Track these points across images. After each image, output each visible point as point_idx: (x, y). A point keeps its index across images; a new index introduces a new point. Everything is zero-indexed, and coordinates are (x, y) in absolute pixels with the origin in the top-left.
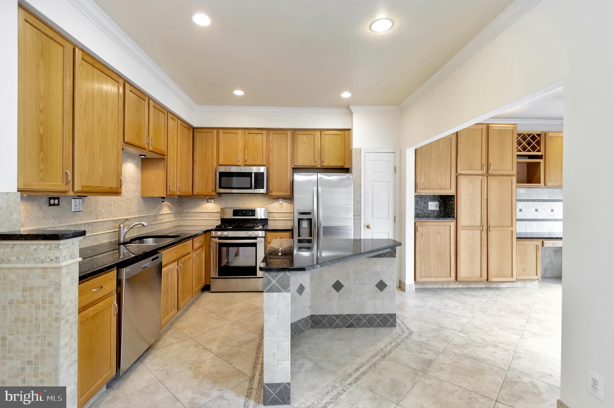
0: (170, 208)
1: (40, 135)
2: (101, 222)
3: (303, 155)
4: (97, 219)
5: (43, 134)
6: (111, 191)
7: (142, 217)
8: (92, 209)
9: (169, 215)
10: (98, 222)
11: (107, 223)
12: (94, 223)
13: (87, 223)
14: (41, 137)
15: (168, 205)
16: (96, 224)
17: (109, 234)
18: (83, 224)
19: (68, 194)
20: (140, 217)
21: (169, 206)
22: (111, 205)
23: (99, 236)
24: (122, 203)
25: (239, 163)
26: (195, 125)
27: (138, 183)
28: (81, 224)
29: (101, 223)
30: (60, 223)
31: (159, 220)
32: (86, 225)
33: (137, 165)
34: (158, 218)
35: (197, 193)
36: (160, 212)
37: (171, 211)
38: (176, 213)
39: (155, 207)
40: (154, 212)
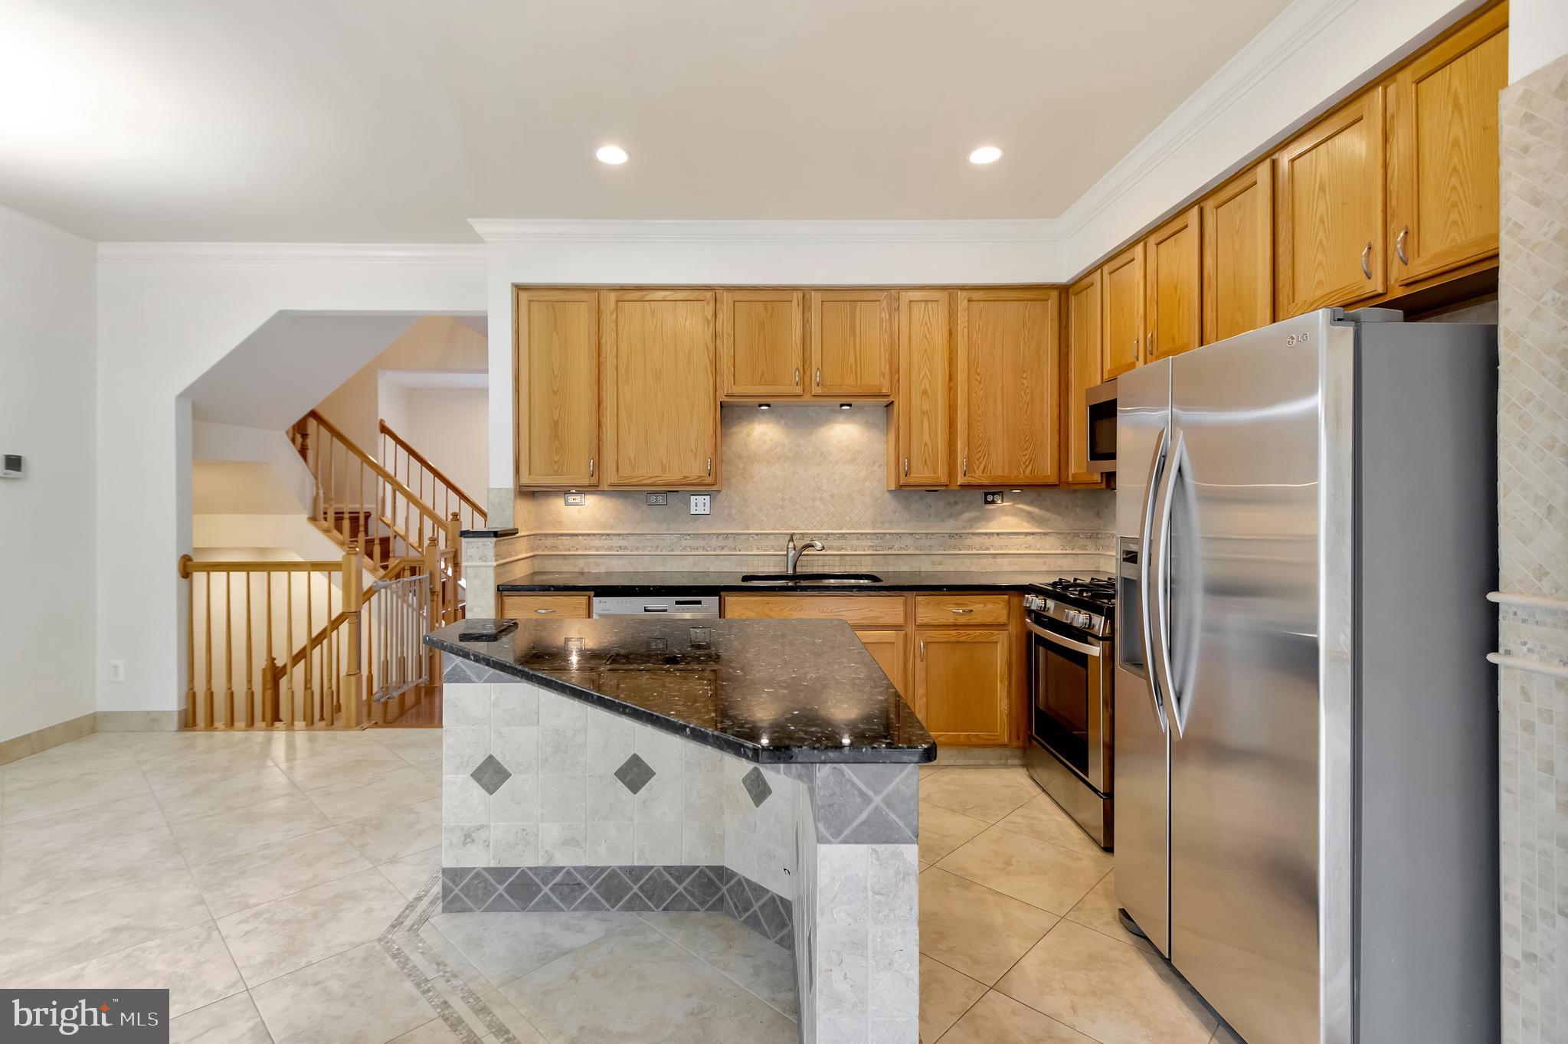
0: (1031, 518)
2: (757, 535)
3: (1320, 257)
4: (748, 528)
7: (890, 534)
8: (734, 511)
10: (750, 534)
11: (772, 537)
12: (737, 534)
13: (724, 534)
16: (743, 537)
17: (778, 558)
18: (715, 534)
20: (885, 534)
21: (1029, 513)
22: (783, 507)
23: (751, 558)
24: (818, 503)
28: (709, 534)
29: (755, 537)
30: (668, 529)
31: (970, 547)
32: (721, 538)
34: (968, 542)
35: (1074, 475)
36: (978, 528)
37: (1039, 527)
38: (1077, 535)
39: (951, 516)
40: (949, 526)
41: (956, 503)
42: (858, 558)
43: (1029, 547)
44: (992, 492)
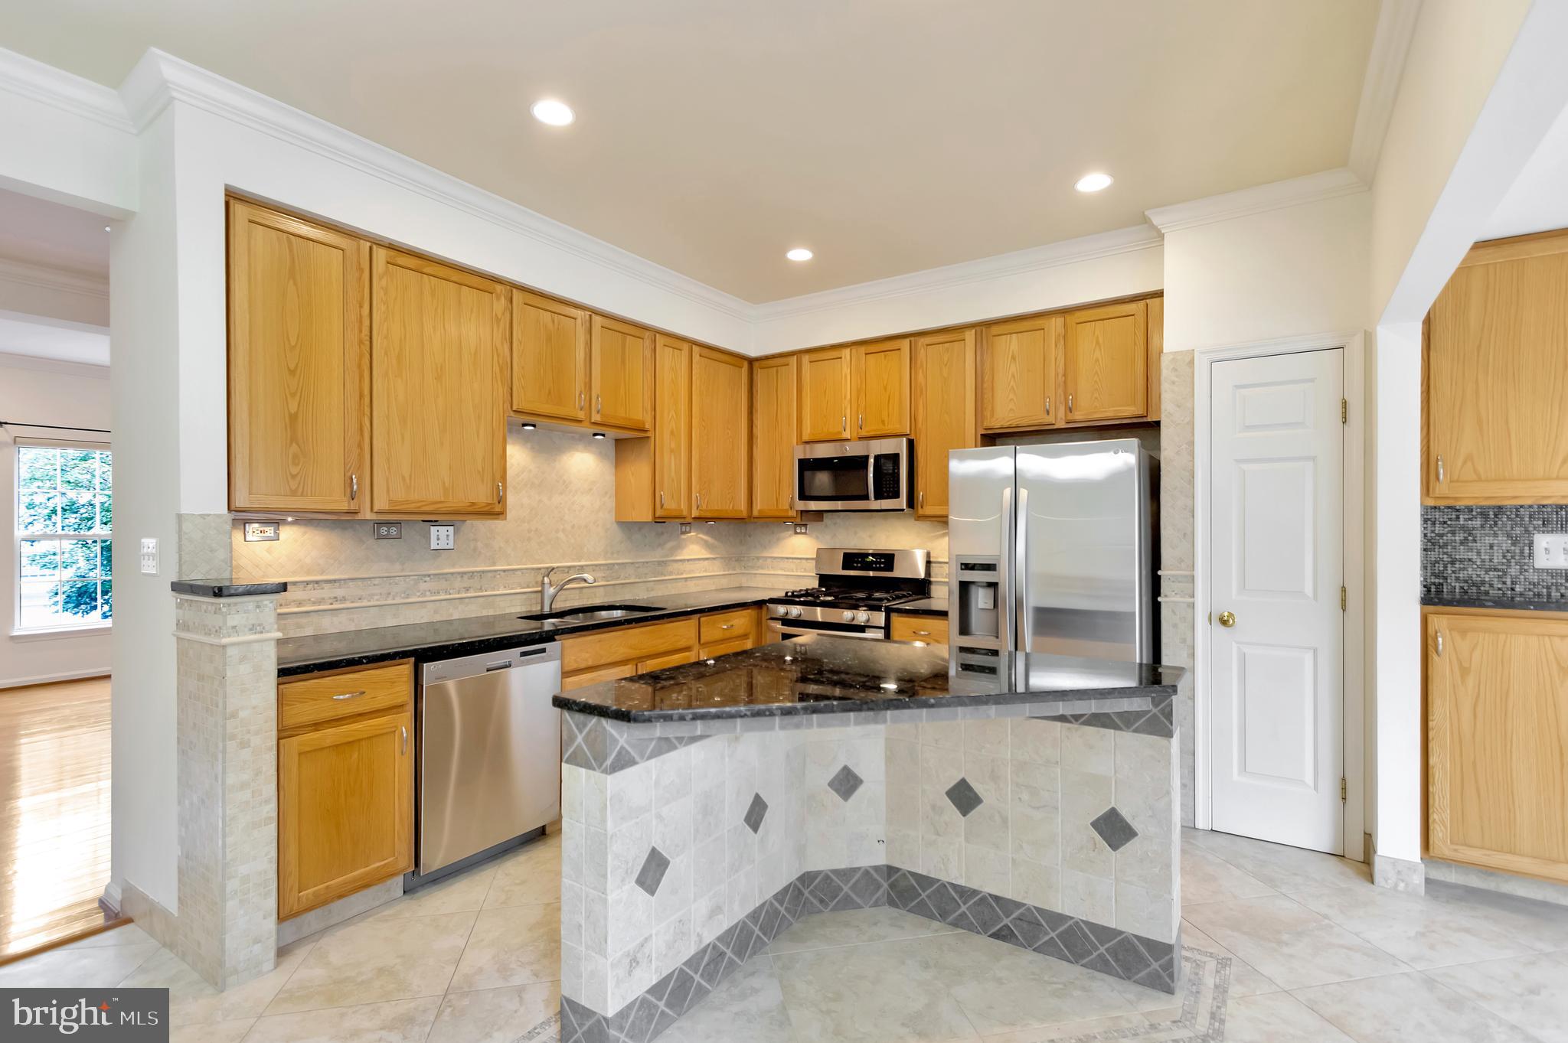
0: (708, 546)
1: (290, 415)
2: (504, 571)
3: (1011, 396)
4: (494, 564)
5: (296, 414)
6: (471, 509)
7: (618, 564)
8: (479, 544)
9: (706, 562)
10: (496, 571)
11: (519, 573)
12: (483, 572)
13: (469, 572)
14: (293, 418)
15: (702, 539)
16: (490, 575)
17: (524, 596)
18: (459, 573)
19: (360, 517)
20: (613, 564)
21: (706, 542)
22: (529, 539)
23: (498, 598)
24: (561, 535)
25: (847, 435)
26: (753, 352)
27: (606, 493)
28: (452, 574)
29: (502, 573)
30: (403, 570)
31: (671, 573)
32: (466, 577)
33: (602, 455)
34: (670, 568)
35: (759, 511)
36: (676, 556)
37: (711, 553)
38: (730, 559)
39: (660, 545)
40: (656, 556)
41: (662, 533)
42: (594, 590)
43: (705, 571)
44: (686, 523)
